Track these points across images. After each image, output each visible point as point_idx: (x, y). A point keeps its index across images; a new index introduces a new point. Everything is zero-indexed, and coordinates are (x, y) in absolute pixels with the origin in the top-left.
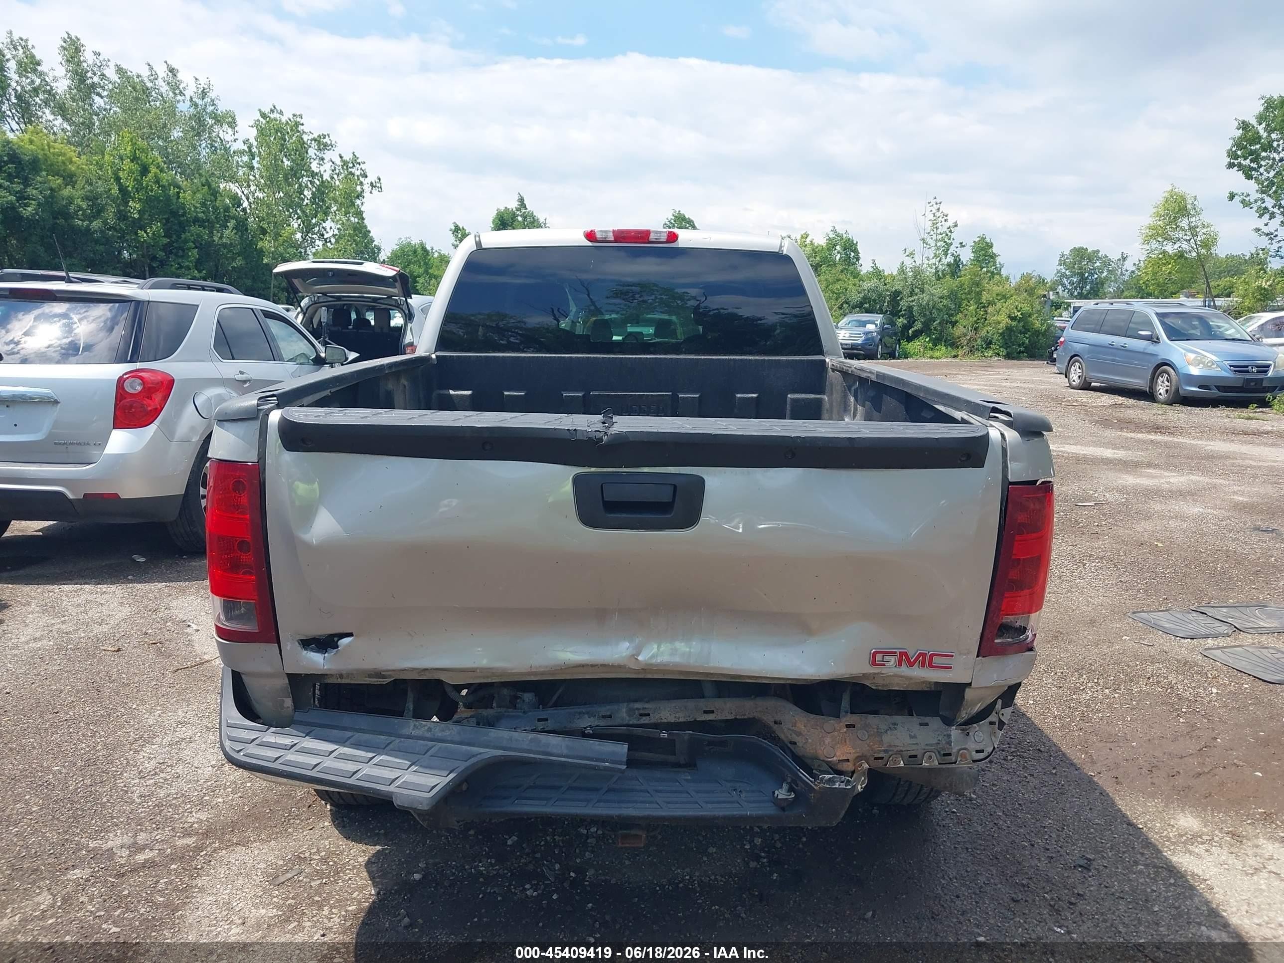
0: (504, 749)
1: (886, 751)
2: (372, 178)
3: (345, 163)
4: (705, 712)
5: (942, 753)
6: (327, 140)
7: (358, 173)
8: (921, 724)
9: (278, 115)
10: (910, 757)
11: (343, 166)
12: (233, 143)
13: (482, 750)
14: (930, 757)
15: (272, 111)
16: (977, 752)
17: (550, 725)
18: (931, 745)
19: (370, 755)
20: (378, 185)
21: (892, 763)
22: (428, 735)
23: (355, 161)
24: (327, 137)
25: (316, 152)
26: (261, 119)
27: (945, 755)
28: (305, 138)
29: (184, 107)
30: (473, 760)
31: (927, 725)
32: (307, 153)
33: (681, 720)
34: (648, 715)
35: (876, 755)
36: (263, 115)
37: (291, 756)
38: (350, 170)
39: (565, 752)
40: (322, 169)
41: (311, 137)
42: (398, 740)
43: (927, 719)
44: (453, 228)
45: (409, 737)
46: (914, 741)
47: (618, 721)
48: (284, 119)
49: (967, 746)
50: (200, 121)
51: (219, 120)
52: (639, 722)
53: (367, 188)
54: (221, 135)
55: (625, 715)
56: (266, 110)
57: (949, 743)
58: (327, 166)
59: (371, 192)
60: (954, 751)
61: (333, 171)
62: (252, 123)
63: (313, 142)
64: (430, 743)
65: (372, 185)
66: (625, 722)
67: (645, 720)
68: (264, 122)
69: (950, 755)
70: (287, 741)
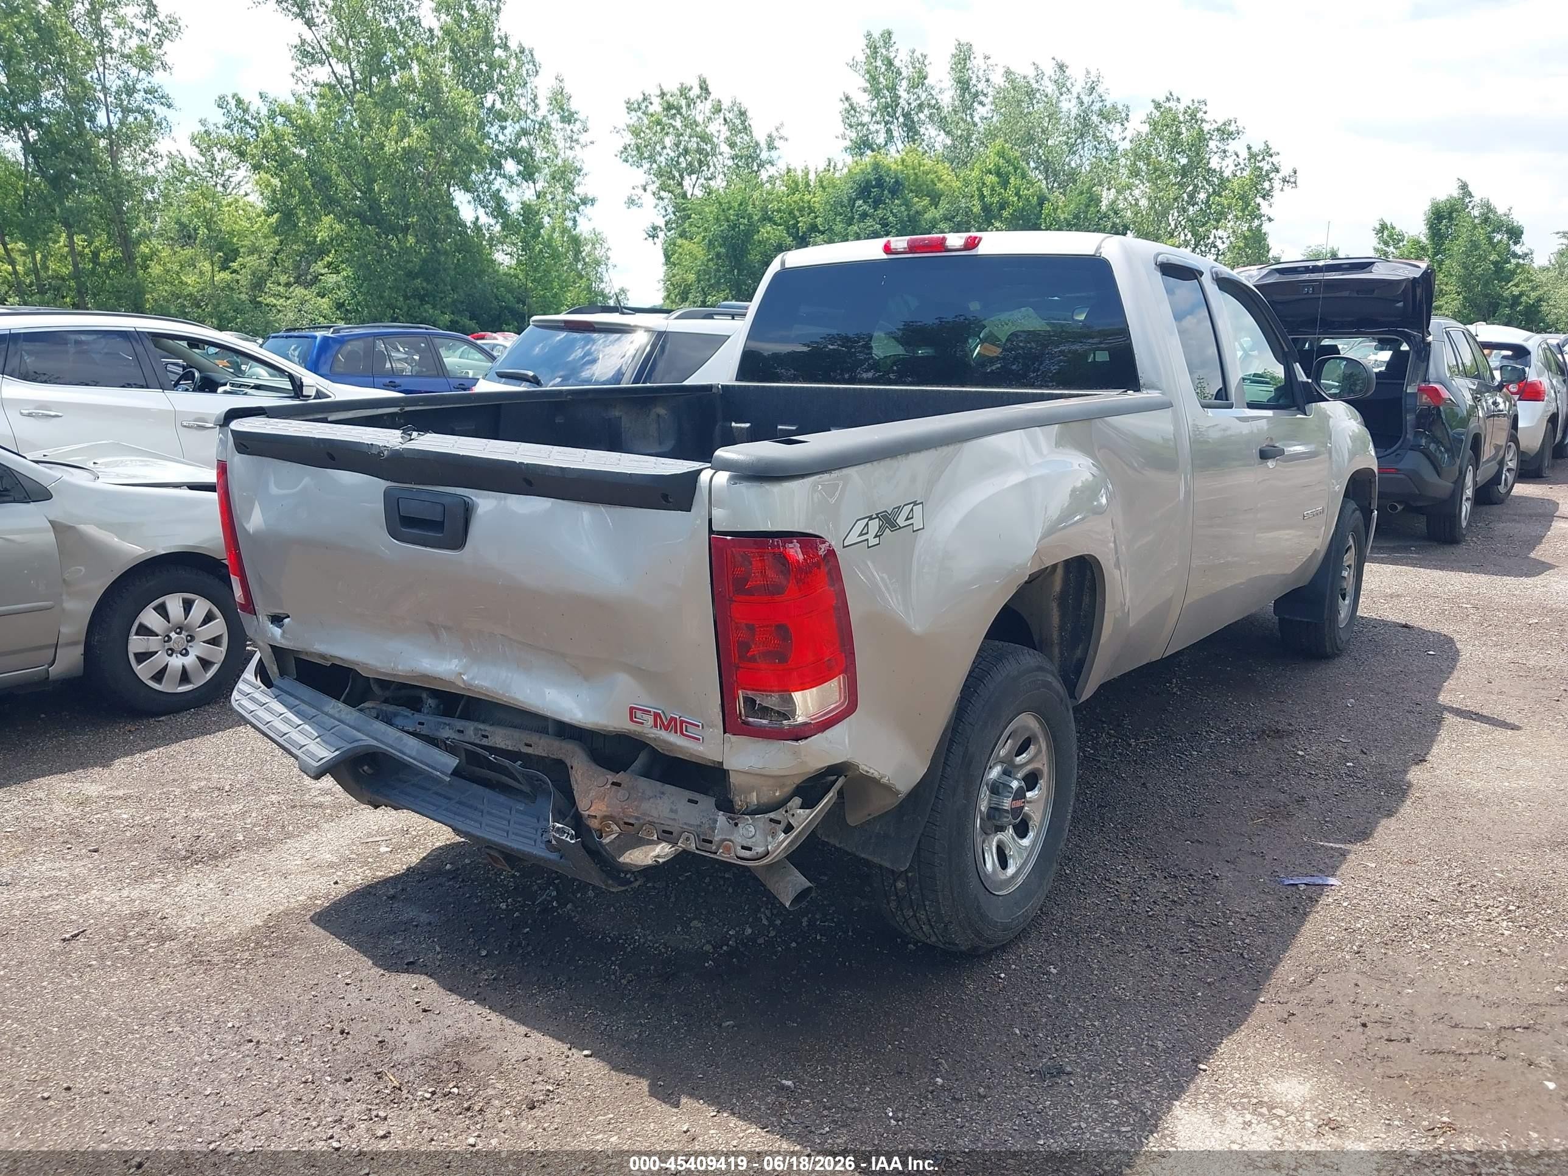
0: (376, 739)
1: (637, 818)
2: (1285, 171)
3: (1253, 156)
4: (527, 745)
5: (702, 837)
6: (1232, 128)
7: (1266, 167)
8: (690, 801)
9: (1175, 103)
10: (664, 831)
11: (1249, 160)
12: (1120, 143)
13: (364, 737)
14: (688, 839)
15: (1168, 100)
16: (743, 848)
17: (424, 730)
18: (691, 826)
19: (300, 722)
20: (1292, 180)
21: (645, 833)
22: (337, 715)
23: (1268, 152)
24: (1233, 122)
25: (1218, 143)
26: (1155, 111)
27: (704, 841)
28: (1206, 127)
29: (1068, 106)
30: (356, 744)
31: (696, 802)
32: (1207, 146)
33: (510, 748)
34: (487, 737)
35: (627, 820)
36: (1158, 106)
37: (261, 713)
38: (1258, 164)
39: (414, 754)
40: (1224, 164)
41: (1215, 126)
42: (321, 715)
43: (696, 796)
44: (1378, 227)
45: (327, 714)
46: (673, 816)
47: (467, 739)
48: (1181, 107)
49: (732, 838)
50: (1085, 120)
51: (1104, 116)
52: (479, 742)
53: (1277, 184)
54: (1109, 135)
55: (472, 733)
56: (1161, 99)
57: (713, 829)
58: (1230, 161)
59: (1282, 190)
60: (716, 839)
61: (1236, 166)
62: (1144, 118)
63: (1216, 133)
64: (337, 723)
65: (1284, 180)
66: (472, 741)
67: (485, 742)
68: (1158, 114)
69: (711, 842)
70: (264, 699)
